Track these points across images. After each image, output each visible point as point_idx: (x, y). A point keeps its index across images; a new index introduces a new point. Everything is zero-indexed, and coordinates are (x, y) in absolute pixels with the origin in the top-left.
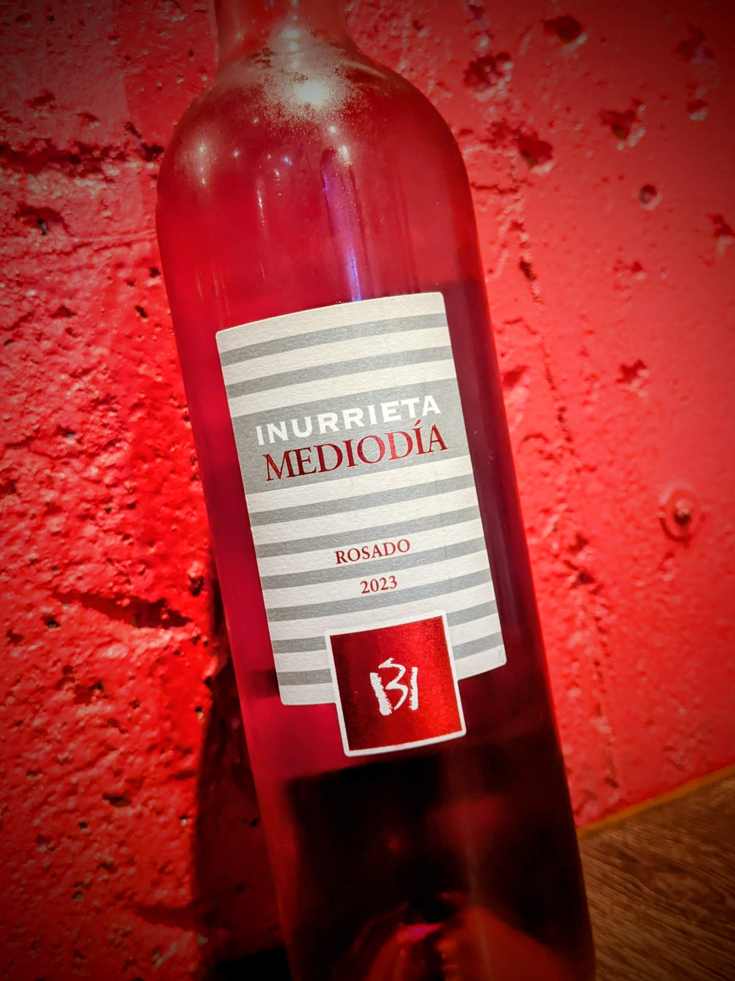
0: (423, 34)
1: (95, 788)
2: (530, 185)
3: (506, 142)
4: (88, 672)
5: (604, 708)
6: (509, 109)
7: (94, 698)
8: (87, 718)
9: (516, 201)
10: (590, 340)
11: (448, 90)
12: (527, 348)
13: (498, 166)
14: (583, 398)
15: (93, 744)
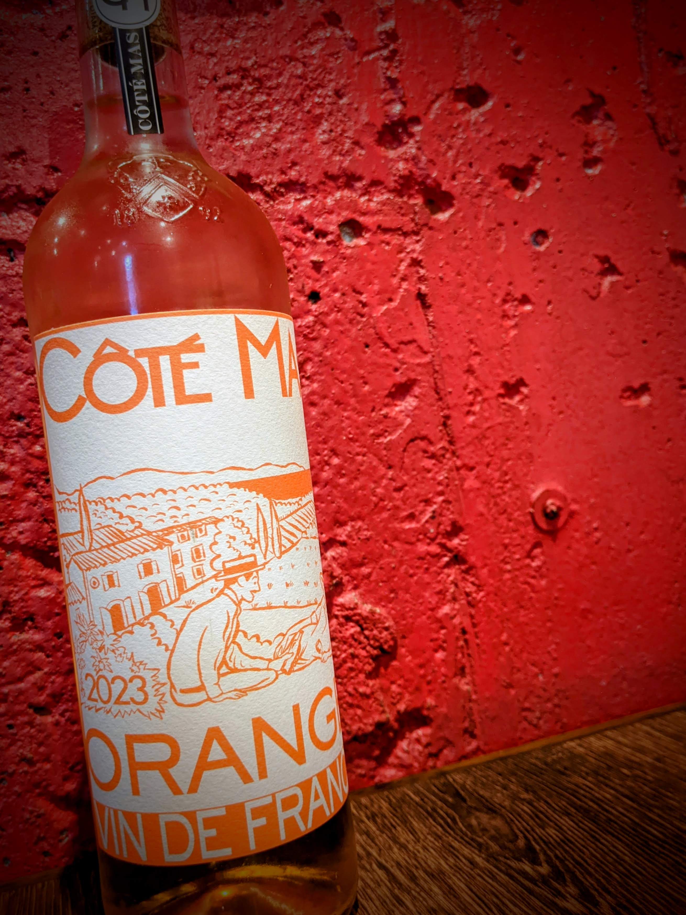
0: (344, 101)
1: (22, 698)
2: (431, 228)
3: (412, 192)
4: (23, 607)
5: (467, 670)
6: (416, 164)
7: (27, 628)
8: (19, 643)
9: (418, 242)
10: (475, 361)
11: (362, 148)
12: (419, 365)
13: (403, 211)
14: (467, 409)
15: (23, 664)
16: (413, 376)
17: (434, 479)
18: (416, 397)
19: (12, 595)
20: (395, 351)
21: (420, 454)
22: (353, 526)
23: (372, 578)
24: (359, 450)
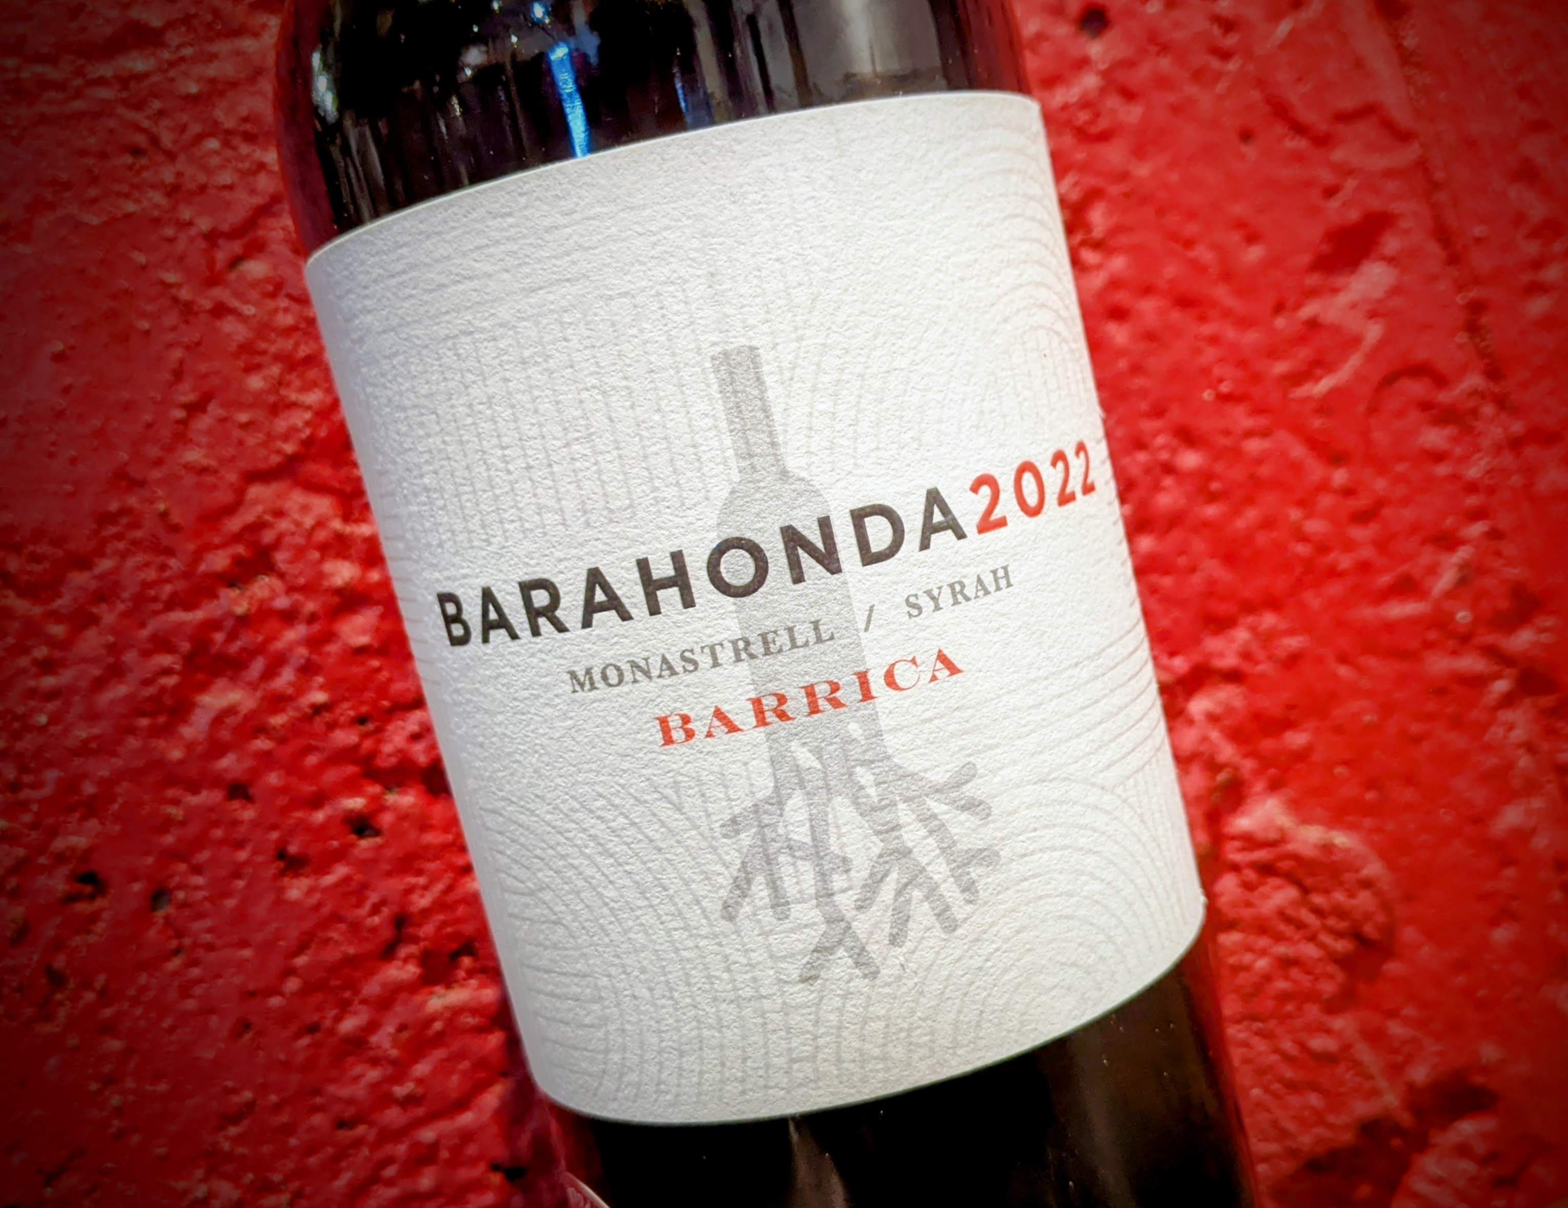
16: (1375, 204)
17: (1455, 477)
18: (1391, 260)
19: (415, 897)
20: (1323, 141)
21: (1414, 415)
22: (1253, 629)
23: (1317, 757)
24: (1248, 423)
